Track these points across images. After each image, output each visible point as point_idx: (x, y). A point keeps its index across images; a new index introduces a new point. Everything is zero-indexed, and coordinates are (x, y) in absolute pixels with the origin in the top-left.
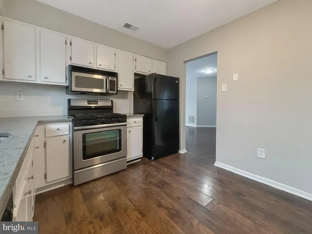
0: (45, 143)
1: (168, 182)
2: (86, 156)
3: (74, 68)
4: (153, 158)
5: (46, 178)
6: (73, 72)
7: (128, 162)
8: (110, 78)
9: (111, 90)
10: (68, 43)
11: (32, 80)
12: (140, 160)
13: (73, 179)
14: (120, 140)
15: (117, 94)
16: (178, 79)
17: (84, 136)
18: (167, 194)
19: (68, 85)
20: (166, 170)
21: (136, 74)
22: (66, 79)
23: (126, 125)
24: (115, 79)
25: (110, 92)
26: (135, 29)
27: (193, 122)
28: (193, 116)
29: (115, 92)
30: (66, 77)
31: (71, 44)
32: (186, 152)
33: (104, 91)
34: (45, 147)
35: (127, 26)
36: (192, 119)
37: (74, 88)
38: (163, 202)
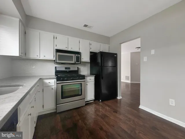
0: (43, 90)
1: (108, 115)
2: (63, 97)
3: (58, 51)
4: (100, 101)
5: (43, 107)
6: (57, 53)
7: (86, 102)
8: (76, 55)
9: (77, 62)
10: (55, 38)
11: (38, 58)
12: (93, 101)
13: (56, 109)
14: (81, 89)
15: (80, 63)
16: (116, 54)
17: (62, 86)
18: (107, 123)
19: (55, 59)
20: (108, 108)
21: (91, 52)
22: (54, 56)
23: (85, 81)
24: (79, 55)
25: (76, 63)
26: (90, 27)
27: (128, 79)
28: (128, 76)
29: (79, 63)
30: (54, 55)
31: (56, 38)
32: (121, 98)
33: (73, 62)
34: (43, 91)
35: (86, 26)
36: (127, 78)
37: (58, 61)
38: (103, 127)
